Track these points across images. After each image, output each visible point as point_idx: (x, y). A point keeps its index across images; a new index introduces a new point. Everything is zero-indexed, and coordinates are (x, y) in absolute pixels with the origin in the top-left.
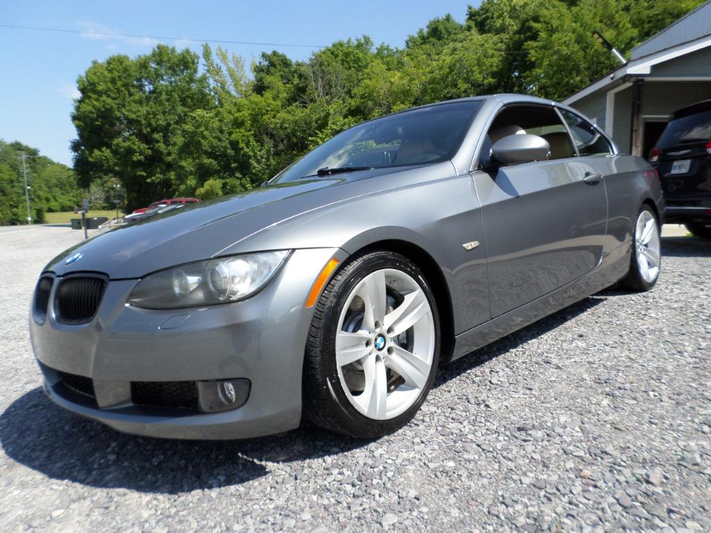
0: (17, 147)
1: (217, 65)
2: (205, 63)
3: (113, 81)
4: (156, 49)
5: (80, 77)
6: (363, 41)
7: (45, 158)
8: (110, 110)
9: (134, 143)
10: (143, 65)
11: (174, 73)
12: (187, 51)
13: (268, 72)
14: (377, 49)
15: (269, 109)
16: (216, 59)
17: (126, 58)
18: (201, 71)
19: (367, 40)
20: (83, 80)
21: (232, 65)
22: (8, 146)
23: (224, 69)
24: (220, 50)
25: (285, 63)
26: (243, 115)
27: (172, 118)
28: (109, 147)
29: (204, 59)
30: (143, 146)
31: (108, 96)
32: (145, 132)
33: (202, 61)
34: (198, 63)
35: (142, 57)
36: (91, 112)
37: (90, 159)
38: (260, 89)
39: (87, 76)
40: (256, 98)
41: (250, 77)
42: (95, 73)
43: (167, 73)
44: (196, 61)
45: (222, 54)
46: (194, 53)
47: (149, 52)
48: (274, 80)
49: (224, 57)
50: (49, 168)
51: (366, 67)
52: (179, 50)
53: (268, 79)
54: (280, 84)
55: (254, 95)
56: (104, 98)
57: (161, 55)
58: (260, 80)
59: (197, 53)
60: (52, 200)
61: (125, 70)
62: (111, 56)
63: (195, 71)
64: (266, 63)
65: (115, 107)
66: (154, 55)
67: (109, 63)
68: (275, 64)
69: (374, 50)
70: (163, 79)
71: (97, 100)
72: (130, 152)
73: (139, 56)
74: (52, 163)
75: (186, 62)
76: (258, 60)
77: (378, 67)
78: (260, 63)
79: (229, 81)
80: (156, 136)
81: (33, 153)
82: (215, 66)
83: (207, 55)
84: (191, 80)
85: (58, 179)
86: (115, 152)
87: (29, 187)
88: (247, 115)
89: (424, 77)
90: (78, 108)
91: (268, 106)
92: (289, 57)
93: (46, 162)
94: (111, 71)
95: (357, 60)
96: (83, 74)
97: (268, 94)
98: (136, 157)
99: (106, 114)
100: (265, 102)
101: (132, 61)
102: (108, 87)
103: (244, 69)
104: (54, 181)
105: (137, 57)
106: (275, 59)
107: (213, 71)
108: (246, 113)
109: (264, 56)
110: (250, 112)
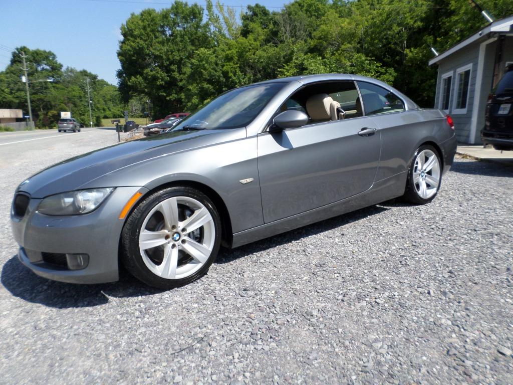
0: (84, 73)
1: (216, 15)
2: (208, 13)
3: (144, 28)
4: (174, 4)
5: (123, 25)
7: (102, 81)
8: (142, 49)
9: (158, 72)
10: (165, 16)
11: (187, 22)
12: (196, 5)
13: (252, 20)
15: (250, 47)
16: (215, 10)
17: (154, 10)
18: (205, 20)
20: (125, 28)
21: (226, 15)
22: (78, 72)
23: (221, 17)
24: (219, 4)
25: (265, 12)
26: (232, 52)
27: (183, 54)
28: (141, 74)
29: (207, 11)
30: (164, 74)
31: (141, 39)
32: (165, 64)
33: (206, 12)
34: (203, 13)
35: (165, 10)
36: (130, 51)
37: (129, 83)
38: (245, 33)
39: (127, 24)
40: (242, 40)
41: (239, 23)
42: (133, 23)
43: (181, 22)
44: (201, 12)
45: (220, 6)
46: (200, 7)
47: (169, 7)
48: (255, 26)
49: (221, 8)
50: (105, 88)
51: (323, 15)
52: (190, 4)
53: (252, 25)
54: (260, 29)
55: (241, 37)
56: (138, 40)
57: (177, 8)
58: (246, 26)
59: (202, 7)
60: (107, 110)
61: (153, 20)
62: (144, 10)
63: (201, 20)
64: (250, 13)
65: (146, 46)
66: (172, 8)
67: (142, 15)
68: (257, 13)
69: (330, 2)
70: (179, 26)
71: (134, 42)
72: (155, 78)
73: (163, 9)
74: (107, 84)
75: (194, 14)
76: (245, 10)
77: (332, 15)
78: (247, 13)
79: (224, 26)
80: (173, 67)
81: (94, 78)
82: (215, 15)
83: (209, 7)
84: (198, 26)
85: (111, 96)
86: (145, 79)
87: (91, 102)
88: (235, 52)
89: (366, 23)
90: (121, 47)
91: (250, 46)
92: (267, 8)
93: (103, 83)
94: (143, 21)
95: (317, 10)
96: (125, 23)
97: (251, 37)
98: (159, 82)
99: (139, 52)
100: (248, 42)
101: (158, 13)
102: (141, 33)
103: (235, 17)
104: (109, 97)
105: (161, 10)
106: (257, 10)
107: (214, 19)
108: (234, 51)
109: (249, 8)
110: (237, 50)
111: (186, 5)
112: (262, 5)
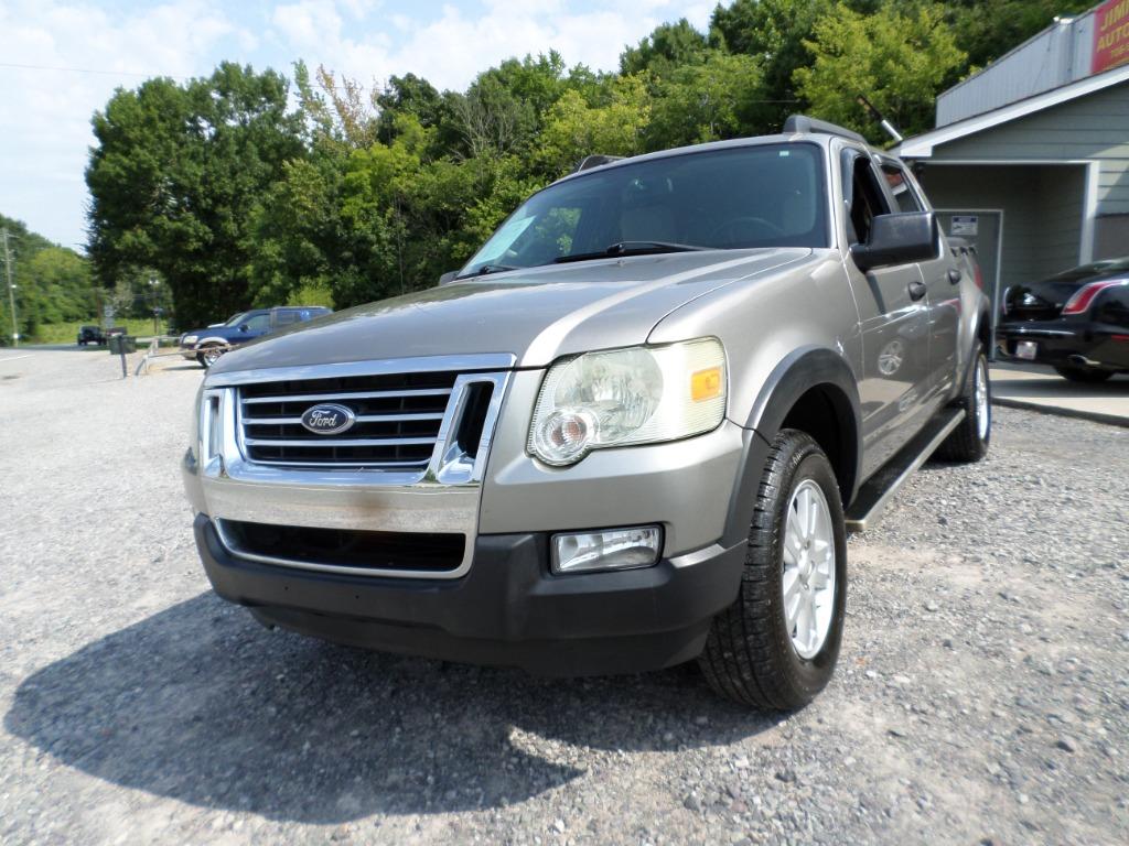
1: (317, 94)
2: (298, 91)
3: (149, 122)
4: (220, 68)
5: (97, 112)
6: (549, 60)
7: (34, 237)
8: (150, 170)
9: (188, 224)
10: (198, 94)
11: (249, 107)
12: (270, 73)
13: (398, 106)
14: (570, 72)
15: (400, 167)
16: (315, 86)
17: (170, 82)
19: (555, 57)
20: (103, 121)
21: (342, 95)
23: (330, 105)
24: (323, 72)
25: (427, 92)
26: (361, 176)
27: (247, 182)
28: (144, 224)
29: (297, 87)
30: (204, 229)
31: (142, 147)
32: (204, 205)
33: (294, 88)
34: (287, 91)
35: (198, 81)
36: (119, 176)
37: (117, 247)
38: (386, 134)
39: (109, 114)
40: (379, 150)
41: (373, 112)
42: (122, 110)
43: (238, 108)
44: (284, 87)
45: (325, 77)
46: (282, 76)
48: (408, 120)
49: (328, 83)
50: (43, 255)
51: (556, 100)
52: (258, 72)
53: (401, 119)
54: (418, 127)
55: (377, 144)
56: (137, 149)
57: (228, 78)
58: (386, 118)
59: (286, 76)
60: (50, 305)
61: (169, 105)
62: (145, 81)
63: (283, 106)
64: (395, 93)
65: (156, 164)
66: (217, 77)
67: (142, 93)
68: (409, 94)
69: (565, 74)
70: (232, 118)
71: (126, 154)
72: (180, 236)
74: (46, 244)
75: (269, 89)
76: (385, 88)
77: (574, 102)
78: (388, 91)
79: (336, 119)
80: (220, 210)
81: (18, 229)
82: (314, 96)
83: (302, 77)
84: (275, 117)
85: (59, 272)
86: (153, 237)
87: (14, 286)
88: (366, 176)
89: (641, 120)
90: (95, 163)
91: (399, 163)
92: (433, 84)
93: (39, 243)
94: (147, 107)
95: (539, 89)
96: (103, 110)
97: (398, 144)
98: (194, 245)
99: (141, 176)
100: (394, 155)
101: (181, 90)
102: (143, 136)
103: (361, 101)
104: (51, 274)
105: (190, 81)
106: (410, 86)
107: (311, 103)
108: (365, 173)
109: (394, 80)
110: (370, 171)
111: (249, 70)
112: (419, 77)
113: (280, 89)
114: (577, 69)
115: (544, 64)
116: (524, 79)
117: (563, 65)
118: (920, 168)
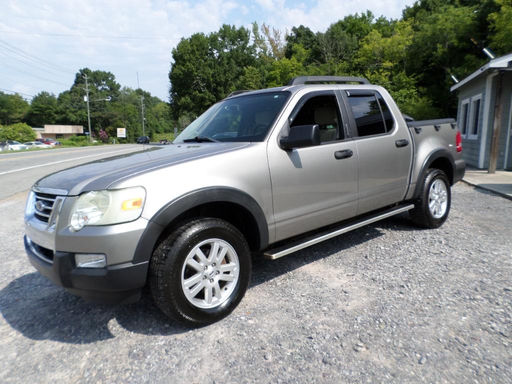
0: (139, 92)
1: (261, 36)
2: (254, 35)
3: (193, 52)
4: (222, 27)
5: (174, 48)
6: (366, 15)
7: (156, 98)
8: (192, 72)
9: (206, 94)
10: (213, 39)
11: (233, 44)
12: (242, 28)
13: (296, 41)
14: (376, 20)
15: (293, 68)
16: (261, 33)
17: (203, 34)
19: (369, 13)
20: (176, 52)
21: (272, 36)
22: (133, 92)
23: (267, 42)
24: (264, 27)
25: (309, 33)
26: (276, 72)
27: (231, 76)
28: (190, 94)
30: (212, 96)
32: (213, 86)
33: (252, 34)
34: (249, 36)
35: (213, 33)
36: (180, 74)
37: (179, 104)
38: (289, 53)
39: (178, 49)
40: (285, 61)
41: (283, 43)
42: (183, 47)
43: (229, 44)
44: (248, 34)
45: (265, 28)
46: (247, 29)
47: (217, 30)
48: (299, 47)
49: (266, 31)
50: (158, 105)
51: (366, 35)
52: (237, 28)
53: (296, 46)
54: (303, 50)
55: (284, 58)
56: (188, 63)
57: (225, 31)
58: (289, 46)
59: (249, 29)
60: (160, 126)
61: (201, 44)
62: (193, 34)
63: (247, 42)
64: (294, 35)
65: (194, 69)
66: (221, 31)
67: (191, 39)
68: (301, 35)
69: (374, 21)
70: (227, 49)
71: (183, 65)
73: (212, 33)
74: (159, 101)
75: (242, 35)
76: (290, 32)
77: (376, 35)
78: (291, 34)
79: (269, 47)
80: (219, 88)
81: (147, 95)
82: (260, 37)
83: (255, 30)
84: (244, 47)
85: (164, 112)
86: (193, 99)
87: (144, 119)
88: (278, 73)
89: (407, 42)
90: (173, 69)
91: (293, 66)
92: (311, 30)
93: (156, 101)
94: (192, 46)
95: (360, 30)
96: (176, 48)
97: (293, 58)
99: (189, 75)
100: (291, 63)
101: (207, 38)
102: (190, 57)
103: (280, 38)
104: (161, 113)
105: (210, 33)
106: (300, 31)
107: (259, 41)
108: (278, 71)
109: (294, 29)
110: (280, 71)
111: (234, 27)
112: (306, 27)
113: (246, 35)
114: (380, 18)
115: (364, 17)
116: (354, 25)
117: (373, 17)
118: (503, 73)
